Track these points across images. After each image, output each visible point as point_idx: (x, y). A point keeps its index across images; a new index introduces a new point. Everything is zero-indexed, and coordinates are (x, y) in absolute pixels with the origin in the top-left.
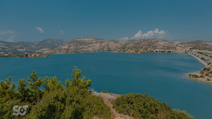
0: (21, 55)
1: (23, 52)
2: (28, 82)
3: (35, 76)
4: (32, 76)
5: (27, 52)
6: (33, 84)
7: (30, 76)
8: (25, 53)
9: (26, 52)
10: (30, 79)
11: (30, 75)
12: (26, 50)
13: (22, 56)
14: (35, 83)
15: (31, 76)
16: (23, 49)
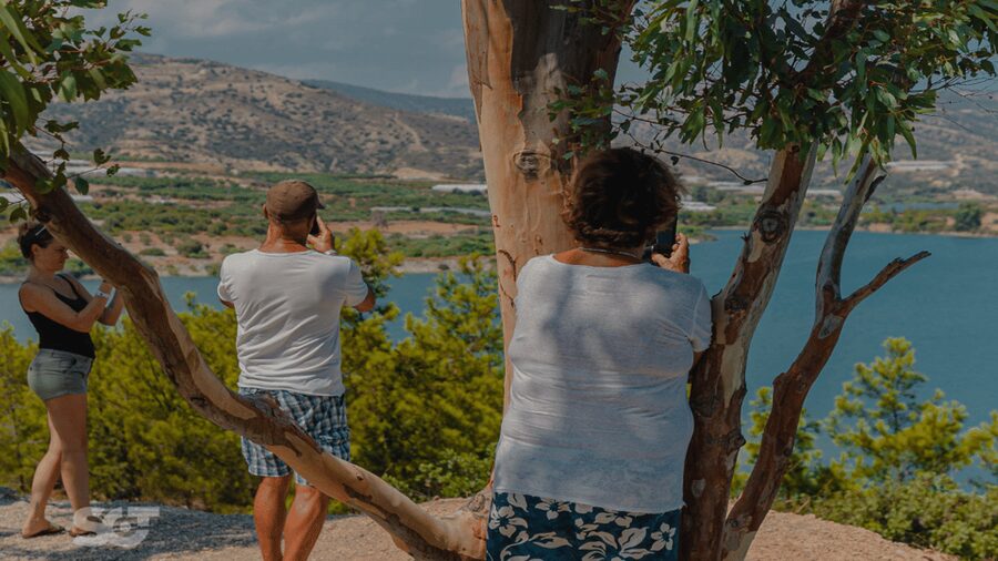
0: (915, 213)
1: (939, 183)
2: (839, 421)
3: (904, 382)
4: (876, 380)
5: (979, 188)
6: (878, 441)
7: (857, 379)
8: (959, 194)
9: (971, 186)
10: (856, 402)
11: (860, 370)
12: (976, 165)
13: (923, 224)
14: (902, 439)
15: (865, 381)
16: (943, 156)
